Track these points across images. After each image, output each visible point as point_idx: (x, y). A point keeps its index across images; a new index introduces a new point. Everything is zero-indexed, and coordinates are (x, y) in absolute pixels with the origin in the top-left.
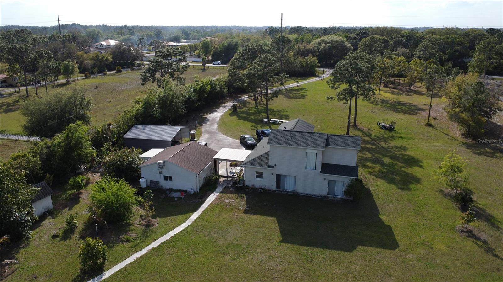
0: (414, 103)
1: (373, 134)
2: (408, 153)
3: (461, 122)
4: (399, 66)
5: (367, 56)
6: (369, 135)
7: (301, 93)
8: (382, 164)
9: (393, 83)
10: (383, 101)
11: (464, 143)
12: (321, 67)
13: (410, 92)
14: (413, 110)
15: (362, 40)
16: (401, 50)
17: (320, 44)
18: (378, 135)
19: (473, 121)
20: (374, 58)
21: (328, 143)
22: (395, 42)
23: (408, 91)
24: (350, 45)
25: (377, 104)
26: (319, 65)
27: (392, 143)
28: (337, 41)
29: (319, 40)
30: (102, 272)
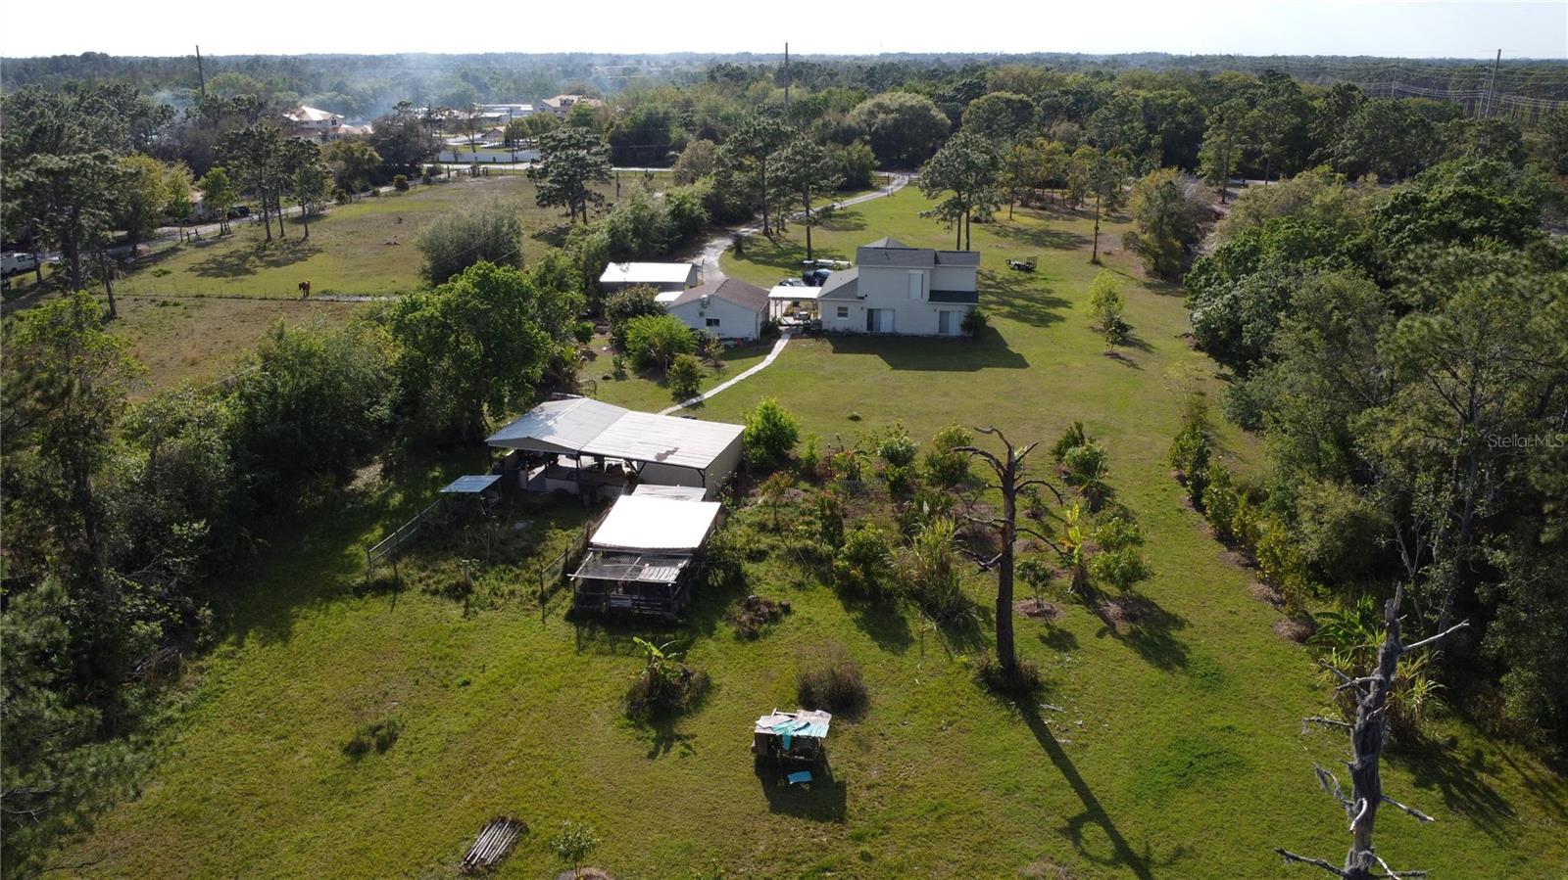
0: (1077, 233)
1: (999, 277)
2: (1053, 295)
3: (1143, 251)
4: (1049, 161)
5: (984, 142)
6: (993, 278)
7: (853, 220)
8: (1012, 305)
9: (1039, 199)
10: (1018, 231)
11: (1145, 284)
12: (881, 169)
13: (1074, 214)
14: (1071, 244)
15: (972, 102)
16: (1062, 127)
17: (872, 114)
18: (1007, 277)
19: (1161, 247)
20: (998, 145)
21: (937, 261)
22: (1047, 107)
23: (1068, 213)
24: (943, 115)
25: (1006, 235)
26: (877, 163)
27: (1030, 286)
28: (912, 107)
29: (869, 104)
30: (699, 395)
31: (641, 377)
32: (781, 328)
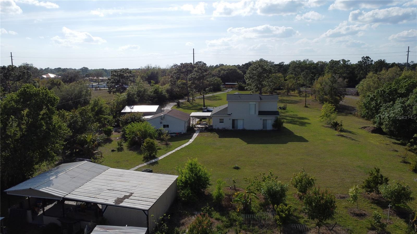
7: (217, 98)
8: (287, 119)
14: (294, 102)
17: (219, 71)
19: (332, 99)
23: (287, 95)
27: (288, 114)
30: (156, 158)
31: (130, 150)
32: (195, 129)
